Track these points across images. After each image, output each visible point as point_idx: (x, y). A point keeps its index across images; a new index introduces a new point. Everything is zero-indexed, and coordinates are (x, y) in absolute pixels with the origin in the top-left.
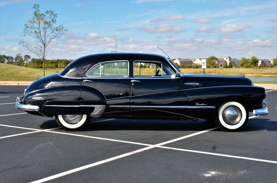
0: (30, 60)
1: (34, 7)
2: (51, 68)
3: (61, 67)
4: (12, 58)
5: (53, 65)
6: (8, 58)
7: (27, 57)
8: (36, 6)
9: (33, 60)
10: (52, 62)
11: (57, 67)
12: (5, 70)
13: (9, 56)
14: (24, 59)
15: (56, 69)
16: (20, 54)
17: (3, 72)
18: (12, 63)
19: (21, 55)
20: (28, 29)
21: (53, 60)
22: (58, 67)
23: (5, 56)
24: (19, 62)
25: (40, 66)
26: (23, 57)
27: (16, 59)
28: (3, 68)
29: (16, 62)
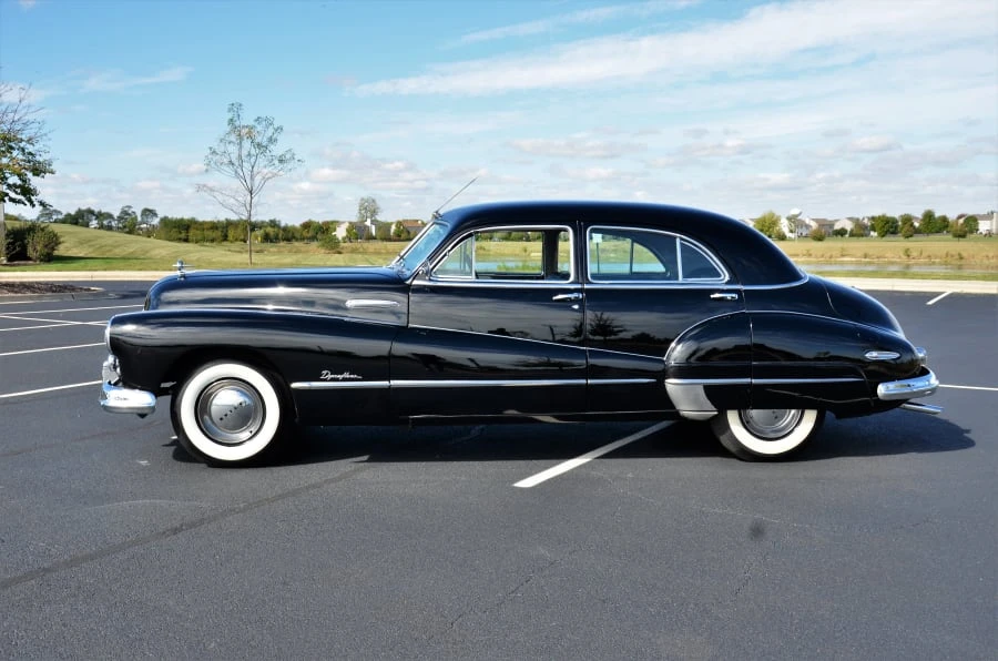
0: (156, 221)
1: (229, 110)
2: (212, 241)
3: (236, 240)
4: (110, 216)
5: (218, 234)
6: (100, 216)
7: (149, 212)
8: (235, 108)
9: (165, 221)
10: (214, 226)
11: (225, 238)
12: (116, 247)
13: (103, 211)
14: (139, 219)
15: (225, 243)
16: (130, 207)
17: (110, 251)
18: (110, 228)
19: (133, 210)
20: (216, 158)
21: (215, 221)
22: (230, 238)
23: (91, 212)
24: (128, 224)
25: (183, 235)
26: (139, 214)
27: (120, 218)
28: (110, 242)
29: (120, 225)
